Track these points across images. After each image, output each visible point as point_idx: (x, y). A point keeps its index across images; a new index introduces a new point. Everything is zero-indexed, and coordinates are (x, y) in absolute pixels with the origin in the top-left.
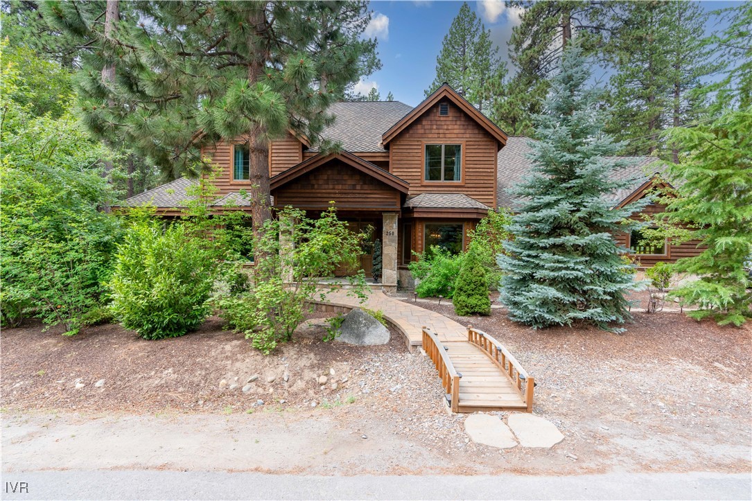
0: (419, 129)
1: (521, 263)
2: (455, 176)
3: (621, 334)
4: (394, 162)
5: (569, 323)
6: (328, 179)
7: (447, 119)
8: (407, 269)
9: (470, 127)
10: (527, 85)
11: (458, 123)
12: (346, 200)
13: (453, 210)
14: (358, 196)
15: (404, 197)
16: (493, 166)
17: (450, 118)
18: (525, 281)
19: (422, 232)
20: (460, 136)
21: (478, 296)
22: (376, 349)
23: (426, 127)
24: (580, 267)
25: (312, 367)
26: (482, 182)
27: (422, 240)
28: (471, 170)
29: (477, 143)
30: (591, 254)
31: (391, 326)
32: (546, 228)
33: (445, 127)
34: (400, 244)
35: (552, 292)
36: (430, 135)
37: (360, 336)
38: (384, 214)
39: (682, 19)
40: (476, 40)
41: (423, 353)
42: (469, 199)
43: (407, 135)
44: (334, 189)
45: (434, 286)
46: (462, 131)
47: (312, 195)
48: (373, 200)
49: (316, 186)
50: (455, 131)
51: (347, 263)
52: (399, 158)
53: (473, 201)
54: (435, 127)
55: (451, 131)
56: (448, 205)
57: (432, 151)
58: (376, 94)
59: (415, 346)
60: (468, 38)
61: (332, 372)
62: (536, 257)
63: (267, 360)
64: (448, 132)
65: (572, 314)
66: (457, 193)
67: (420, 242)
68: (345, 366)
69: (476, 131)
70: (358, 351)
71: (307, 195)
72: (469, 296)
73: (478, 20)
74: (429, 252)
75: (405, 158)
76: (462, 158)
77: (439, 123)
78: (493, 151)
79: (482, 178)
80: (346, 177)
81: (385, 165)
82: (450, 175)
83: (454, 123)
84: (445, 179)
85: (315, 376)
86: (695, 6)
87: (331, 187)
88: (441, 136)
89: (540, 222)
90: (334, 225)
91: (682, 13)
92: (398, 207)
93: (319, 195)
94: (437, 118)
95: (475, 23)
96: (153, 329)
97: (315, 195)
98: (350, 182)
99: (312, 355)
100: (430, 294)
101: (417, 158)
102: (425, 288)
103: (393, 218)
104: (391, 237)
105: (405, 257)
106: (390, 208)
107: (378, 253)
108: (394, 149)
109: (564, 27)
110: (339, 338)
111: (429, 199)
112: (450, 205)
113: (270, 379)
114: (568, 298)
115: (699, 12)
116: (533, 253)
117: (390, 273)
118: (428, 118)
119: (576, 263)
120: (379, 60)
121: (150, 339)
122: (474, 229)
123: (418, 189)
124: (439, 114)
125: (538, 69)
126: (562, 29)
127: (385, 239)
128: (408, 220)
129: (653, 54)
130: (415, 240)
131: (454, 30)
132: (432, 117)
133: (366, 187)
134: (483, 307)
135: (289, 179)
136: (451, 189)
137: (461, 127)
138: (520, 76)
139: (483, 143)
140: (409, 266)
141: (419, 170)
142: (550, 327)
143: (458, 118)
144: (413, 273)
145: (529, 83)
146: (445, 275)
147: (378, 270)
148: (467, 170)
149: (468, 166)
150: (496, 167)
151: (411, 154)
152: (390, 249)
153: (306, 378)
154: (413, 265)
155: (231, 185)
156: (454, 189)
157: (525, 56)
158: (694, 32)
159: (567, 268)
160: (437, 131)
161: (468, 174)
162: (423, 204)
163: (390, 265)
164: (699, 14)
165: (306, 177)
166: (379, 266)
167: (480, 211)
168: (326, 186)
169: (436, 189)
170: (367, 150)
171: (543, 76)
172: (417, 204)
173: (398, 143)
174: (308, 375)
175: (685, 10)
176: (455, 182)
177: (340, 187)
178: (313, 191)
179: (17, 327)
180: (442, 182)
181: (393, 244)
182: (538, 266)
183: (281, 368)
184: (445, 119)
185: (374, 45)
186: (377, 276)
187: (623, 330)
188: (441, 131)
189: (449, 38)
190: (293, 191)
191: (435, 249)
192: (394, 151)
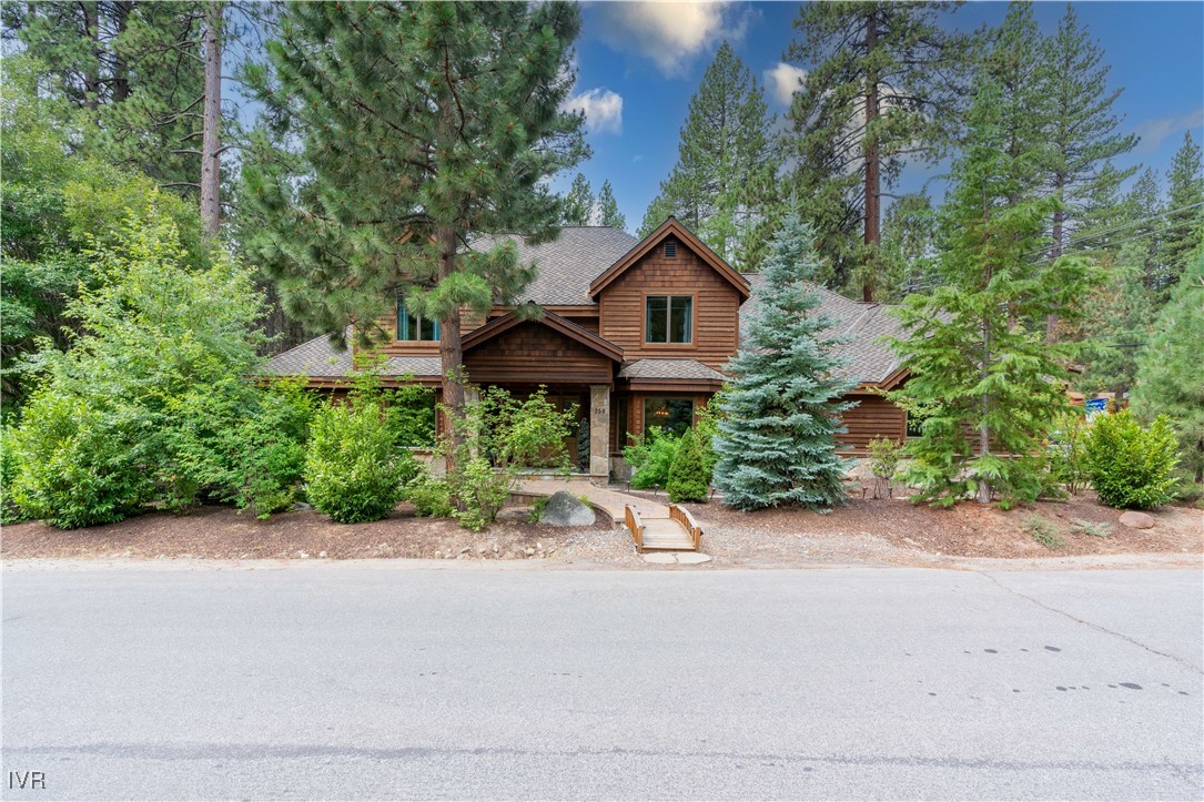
0: (638, 276)
1: (733, 445)
2: (685, 337)
3: (827, 515)
4: (605, 318)
5: (775, 504)
6: (522, 344)
7: (675, 262)
8: (621, 456)
9: (704, 273)
10: (810, 185)
11: (689, 267)
12: (544, 369)
13: (680, 381)
14: (559, 364)
15: (617, 366)
16: (733, 324)
17: (679, 262)
18: (737, 462)
19: (641, 410)
20: (692, 284)
21: (693, 482)
22: (581, 529)
23: (648, 273)
24: (783, 448)
25: (520, 542)
26: (719, 344)
27: (641, 419)
28: (705, 329)
29: (712, 294)
30: (798, 434)
31: (598, 511)
32: (755, 407)
33: (672, 273)
34: (611, 423)
35: (756, 472)
36: (652, 284)
37: (564, 517)
38: (593, 388)
39: (1072, 66)
40: (742, 101)
41: (625, 527)
42: (702, 367)
43: (623, 283)
44: (529, 356)
45: (652, 475)
46: (694, 279)
47: (502, 363)
48: (578, 370)
49: (507, 353)
50: (685, 279)
51: (552, 444)
52: (611, 313)
53: (708, 370)
54: (658, 273)
55: (680, 279)
56: (674, 375)
57: (656, 305)
58: (584, 183)
59: (618, 523)
60: (729, 99)
61: (539, 545)
62: (746, 438)
63: (475, 536)
64: (674, 280)
65: (777, 495)
66: (688, 358)
67: (638, 422)
68: (551, 541)
69: (712, 279)
70: (563, 530)
71: (496, 363)
72: (683, 481)
73: (745, 68)
74: (648, 434)
75: (620, 313)
76: (694, 314)
77: (663, 268)
78: (733, 304)
79: (719, 339)
80: (544, 341)
81: (593, 322)
82: (678, 337)
83: (683, 267)
84: (672, 341)
85: (523, 549)
86: (1092, 47)
87: (526, 353)
88: (667, 284)
89: (749, 401)
90: (542, 407)
91: (1071, 57)
92: (609, 378)
93: (511, 363)
94: (661, 261)
95: (740, 75)
96: (351, 512)
97: (505, 364)
98: (550, 347)
99: (518, 533)
100: (647, 484)
101: (635, 314)
102: (641, 476)
103: (603, 391)
104: (601, 415)
105: (619, 441)
106: (600, 380)
107: (584, 436)
108: (606, 302)
109: (868, 97)
110: (543, 520)
111: (650, 368)
112: (677, 376)
113: (481, 550)
114: (773, 479)
115: (1096, 57)
116: (743, 434)
117: (600, 461)
118: (651, 261)
119: (780, 444)
120: (588, 146)
121: (347, 523)
122: (705, 406)
123: (637, 353)
124: (663, 256)
125: (831, 157)
126: (865, 98)
127: (594, 418)
128: (623, 393)
129: (1016, 128)
130: (632, 419)
131: (707, 86)
132: (654, 260)
133: (569, 353)
134: (698, 492)
135: (474, 344)
136: (679, 354)
137: (693, 273)
138: (802, 169)
139: (721, 294)
140: (623, 452)
141: (638, 329)
142: (759, 509)
143: (689, 261)
144: (628, 460)
145: (815, 182)
146: (664, 461)
147: (585, 457)
148: (700, 329)
149: (701, 324)
150: (737, 324)
151: (628, 309)
152: (600, 431)
153: (515, 550)
154: (629, 450)
155: (394, 348)
156: (683, 354)
157: (807, 144)
158: (1089, 89)
159: (773, 449)
160: (661, 279)
161: (701, 334)
162: (643, 374)
163: (600, 450)
164: (1097, 60)
165: (495, 339)
166: (586, 452)
167: (715, 383)
168: (520, 353)
169: (659, 353)
170: (570, 302)
171: (838, 169)
172: (634, 374)
173: (611, 293)
174: (516, 548)
175: (1075, 53)
176: (685, 345)
177: (537, 353)
178: (504, 358)
179: (189, 515)
180: (668, 344)
181: (604, 424)
182: (747, 448)
183: (490, 542)
184: (671, 262)
185: (580, 120)
186: (584, 465)
187: (829, 510)
188: (666, 278)
189: (698, 99)
190: (478, 358)
191: (655, 430)
192: (606, 304)
